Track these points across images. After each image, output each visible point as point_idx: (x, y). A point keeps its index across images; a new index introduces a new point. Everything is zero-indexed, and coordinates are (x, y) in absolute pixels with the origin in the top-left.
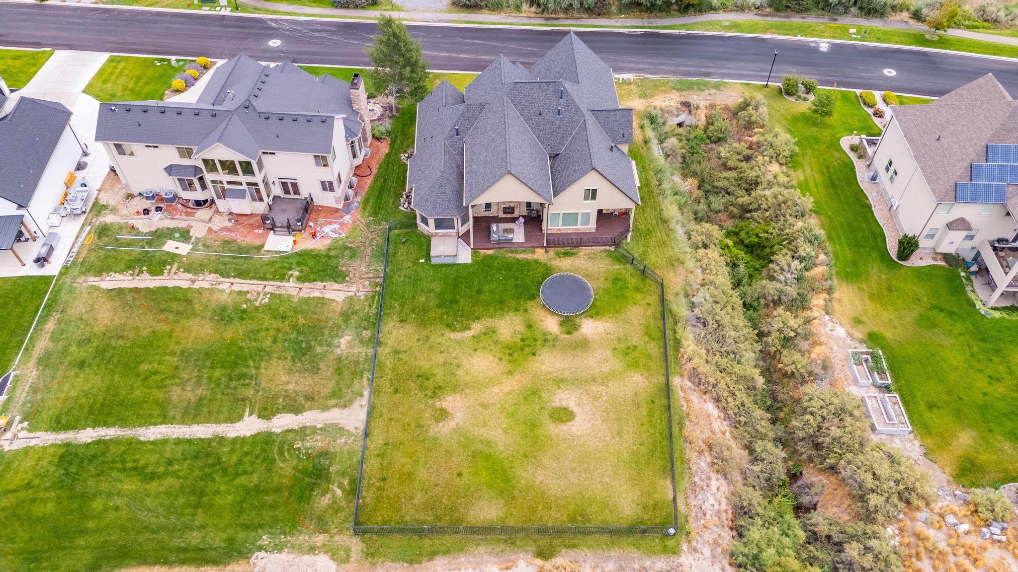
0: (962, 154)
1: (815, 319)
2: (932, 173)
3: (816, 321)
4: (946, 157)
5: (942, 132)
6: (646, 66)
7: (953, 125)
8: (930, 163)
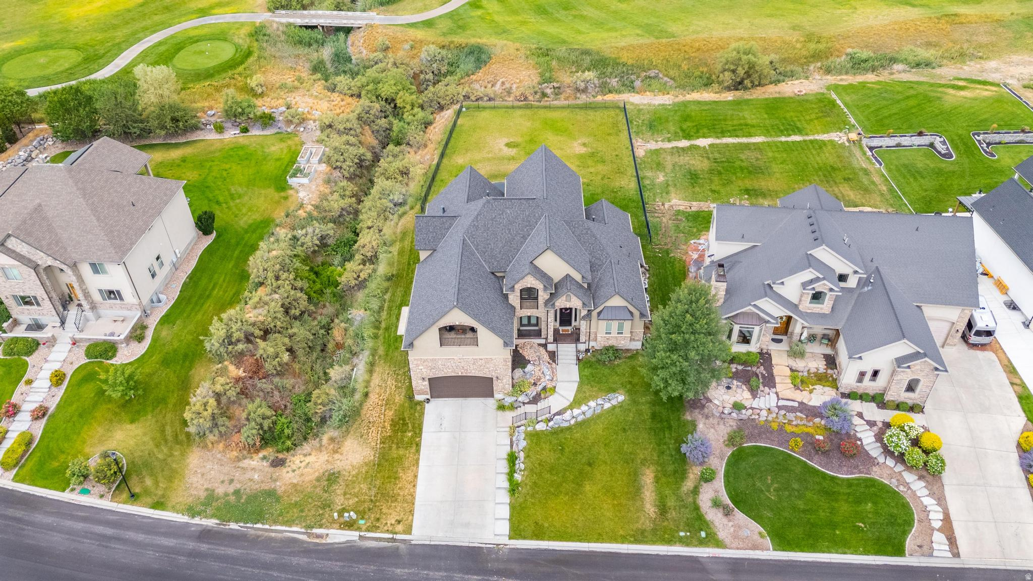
0: (136, 183)
1: (312, 205)
2: (166, 195)
3: (313, 203)
4: (146, 193)
5: (125, 206)
6: (295, 560)
7: (112, 201)
8: (158, 200)
